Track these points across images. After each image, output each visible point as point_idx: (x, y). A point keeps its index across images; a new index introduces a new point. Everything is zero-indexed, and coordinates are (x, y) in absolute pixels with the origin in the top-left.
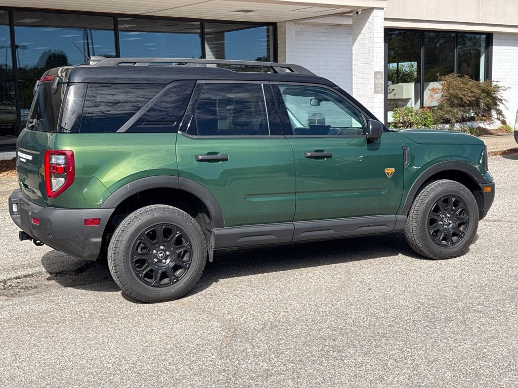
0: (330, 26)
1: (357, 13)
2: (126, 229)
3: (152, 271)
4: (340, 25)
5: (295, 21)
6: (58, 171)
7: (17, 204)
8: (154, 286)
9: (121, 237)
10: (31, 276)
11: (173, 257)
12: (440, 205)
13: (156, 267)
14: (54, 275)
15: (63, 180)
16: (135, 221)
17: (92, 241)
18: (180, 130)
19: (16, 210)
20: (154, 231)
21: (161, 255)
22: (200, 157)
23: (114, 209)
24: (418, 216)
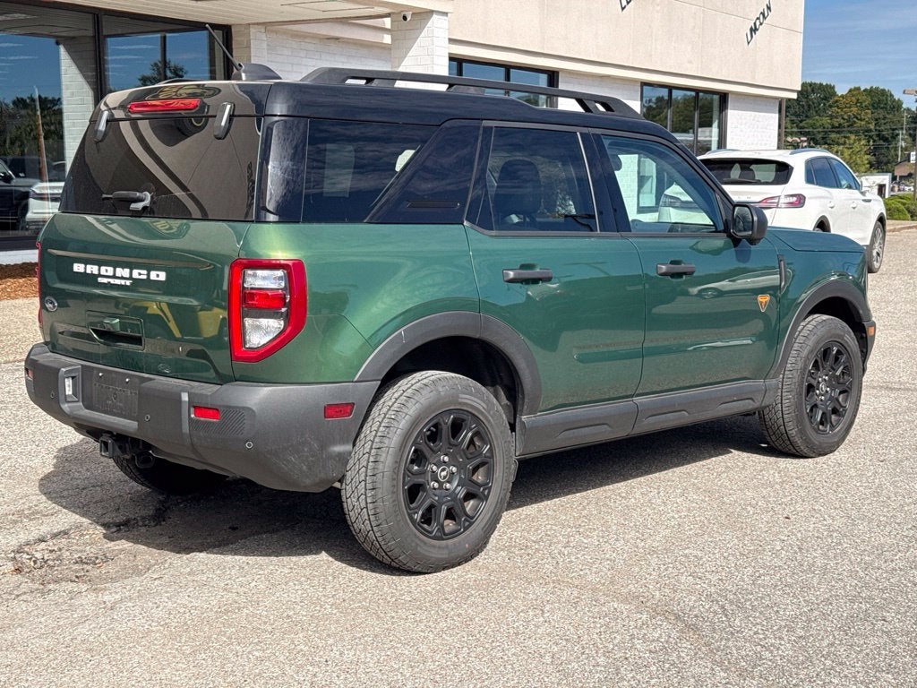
0: (320, 39)
1: (405, 18)
2: (395, 423)
3: (431, 507)
4: (337, 39)
5: (266, 25)
6: (264, 303)
7: (73, 378)
8: (435, 538)
9: (386, 441)
10: (66, 534)
11: (463, 476)
12: (819, 360)
13: (437, 498)
14: (114, 529)
15: (282, 323)
16: (409, 405)
17: (334, 452)
18: (467, 219)
19: (71, 393)
20: (436, 426)
21: (444, 473)
22: (511, 274)
23: (379, 382)
24: (794, 380)
